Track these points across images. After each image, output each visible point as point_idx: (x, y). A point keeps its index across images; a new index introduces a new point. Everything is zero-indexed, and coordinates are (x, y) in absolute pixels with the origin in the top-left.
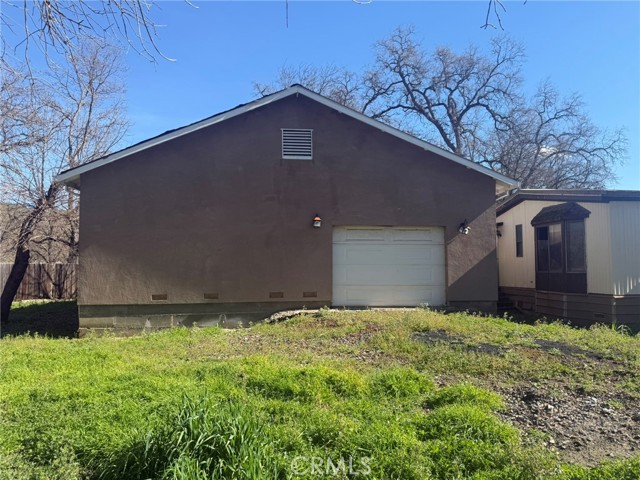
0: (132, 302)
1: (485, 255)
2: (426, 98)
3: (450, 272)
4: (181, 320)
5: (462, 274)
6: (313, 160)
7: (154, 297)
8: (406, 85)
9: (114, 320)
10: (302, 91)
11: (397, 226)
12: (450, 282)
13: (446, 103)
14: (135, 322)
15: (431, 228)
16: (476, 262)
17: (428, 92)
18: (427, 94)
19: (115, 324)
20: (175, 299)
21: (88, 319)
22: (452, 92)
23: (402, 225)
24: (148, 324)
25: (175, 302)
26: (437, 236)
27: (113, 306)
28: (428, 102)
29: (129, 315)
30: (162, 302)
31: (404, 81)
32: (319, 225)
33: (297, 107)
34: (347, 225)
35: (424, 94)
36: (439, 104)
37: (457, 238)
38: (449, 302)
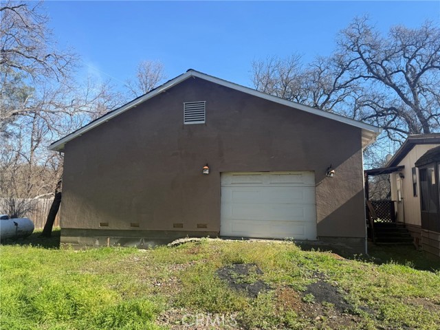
0: (89, 228)
1: (352, 196)
2: (383, 68)
3: (319, 211)
4: (116, 241)
5: (330, 213)
6: (205, 124)
7: (101, 225)
8: (364, 60)
9: (78, 239)
10: (194, 74)
11: (273, 171)
12: (319, 220)
13: (405, 70)
14: (90, 241)
15: (302, 173)
16: (343, 202)
17: (385, 63)
18: (384, 65)
19: (79, 241)
20: (113, 226)
21: (65, 237)
22: (410, 60)
23: (277, 171)
24: (97, 243)
25: (113, 229)
26: (308, 179)
27: (79, 229)
28: (385, 71)
29: (87, 236)
30: (105, 228)
31: (362, 57)
32: (207, 172)
33: (194, 86)
34: (232, 172)
35: (381, 65)
36: (398, 71)
37: (325, 181)
38: (318, 237)
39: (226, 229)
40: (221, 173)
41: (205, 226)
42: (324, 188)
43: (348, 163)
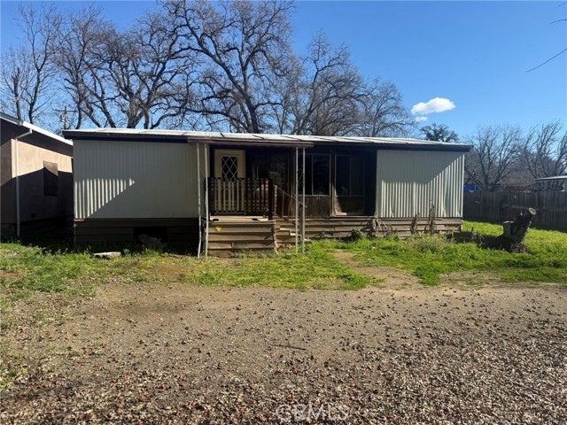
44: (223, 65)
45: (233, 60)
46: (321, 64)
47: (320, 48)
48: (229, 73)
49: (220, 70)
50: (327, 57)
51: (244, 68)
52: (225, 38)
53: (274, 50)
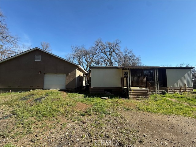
1: (73, 79)
3: (66, 82)
5: (68, 83)
6: (41, 61)
8: (100, 48)
10: (38, 49)
12: (66, 84)
15: (64, 74)
16: (71, 80)
32: (40, 73)
34: (47, 73)
37: (68, 76)
38: (66, 88)
39: (45, 87)
40: (44, 74)
41: (39, 87)
42: (68, 78)
43: (73, 72)
44: (106, 55)
45: (108, 54)
46: (126, 53)
47: (126, 50)
48: (107, 56)
49: (105, 56)
50: (127, 52)
51: (110, 55)
52: (106, 50)
53: (117, 51)
